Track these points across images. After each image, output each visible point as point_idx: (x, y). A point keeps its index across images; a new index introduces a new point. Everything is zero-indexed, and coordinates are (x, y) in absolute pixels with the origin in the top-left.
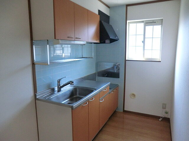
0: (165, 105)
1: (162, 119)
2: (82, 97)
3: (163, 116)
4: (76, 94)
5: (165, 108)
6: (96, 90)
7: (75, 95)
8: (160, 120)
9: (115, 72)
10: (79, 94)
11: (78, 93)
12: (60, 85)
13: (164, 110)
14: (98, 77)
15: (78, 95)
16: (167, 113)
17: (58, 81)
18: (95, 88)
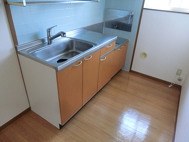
0: (181, 71)
1: (172, 85)
2: (79, 52)
3: (174, 83)
4: (72, 48)
5: (179, 75)
6: (96, 45)
7: (71, 50)
8: (169, 86)
9: (129, 23)
10: (77, 48)
11: (74, 46)
12: (50, 36)
13: (178, 77)
14: (105, 28)
15: (74, 50)
16: (180, 80)
17: (47, 31)
18: (96, 43)
